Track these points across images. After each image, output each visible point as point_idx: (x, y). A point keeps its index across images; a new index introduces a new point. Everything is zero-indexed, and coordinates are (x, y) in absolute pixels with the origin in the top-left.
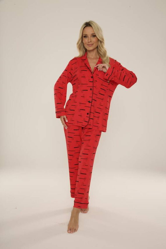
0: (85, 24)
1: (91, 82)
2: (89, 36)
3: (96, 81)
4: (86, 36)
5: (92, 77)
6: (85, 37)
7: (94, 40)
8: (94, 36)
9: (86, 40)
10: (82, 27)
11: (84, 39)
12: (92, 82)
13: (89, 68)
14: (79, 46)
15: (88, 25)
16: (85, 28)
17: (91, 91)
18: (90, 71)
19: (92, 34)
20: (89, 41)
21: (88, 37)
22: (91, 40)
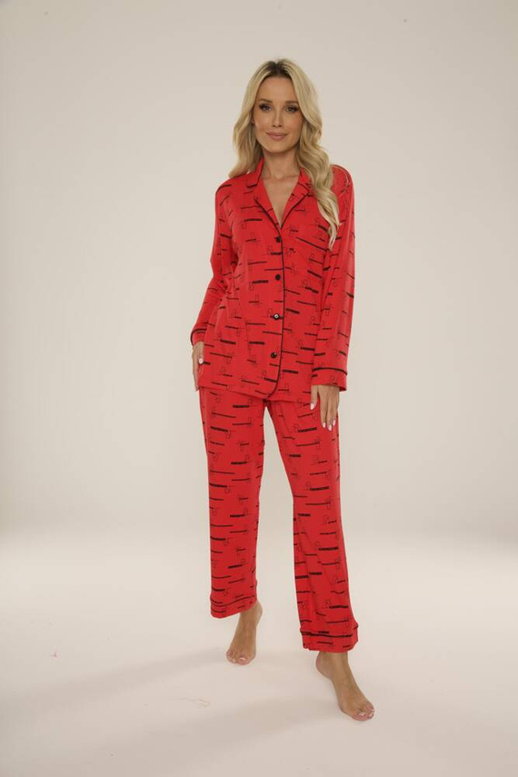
0: (267, 69)
1: (275, 254)
2: (278, 108)
3: (291, 249)
4: (265, 107)
5: (278, 240)
6: (262, 107)
7: (290, 120)
8: (293, 108)
9: (265, 119)
10: (256, 75)
11: (259, 113)
12: (279, 254)
13: (267, 213)
14: (242, 134)
15: (277, 70)
16: (269, 80)
17: (279, 284)
18: (272, 219)
19: (289, 102)
20: (277, 123)
21: (274, 109)
22: (281, 120)
